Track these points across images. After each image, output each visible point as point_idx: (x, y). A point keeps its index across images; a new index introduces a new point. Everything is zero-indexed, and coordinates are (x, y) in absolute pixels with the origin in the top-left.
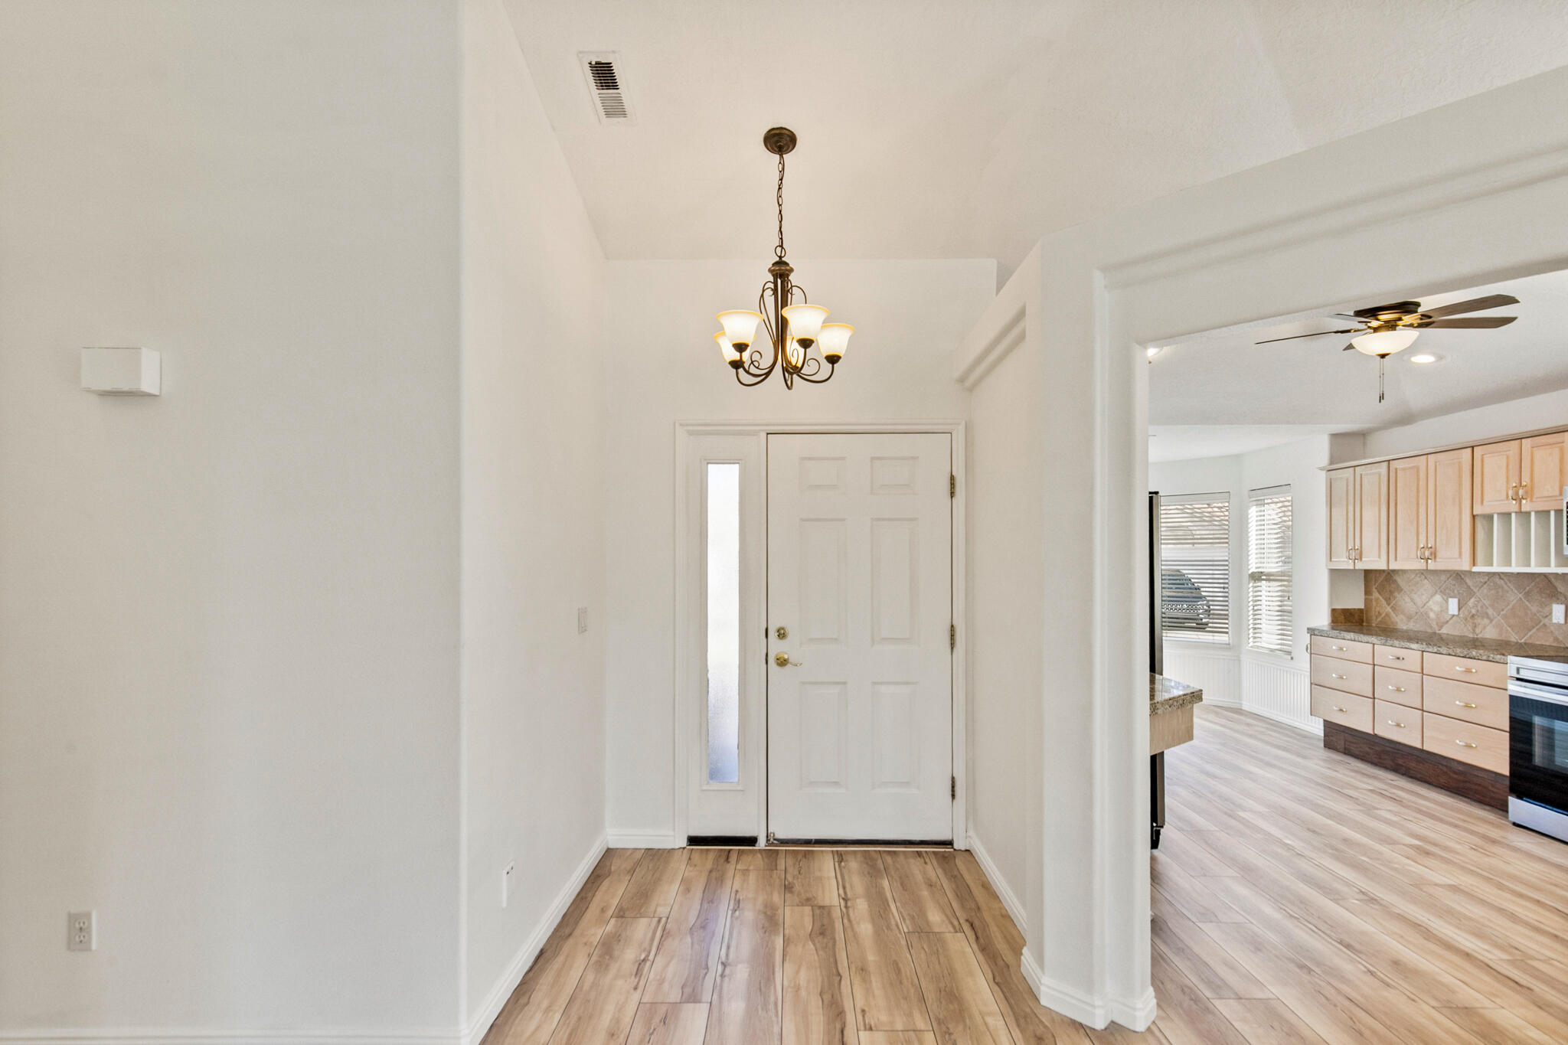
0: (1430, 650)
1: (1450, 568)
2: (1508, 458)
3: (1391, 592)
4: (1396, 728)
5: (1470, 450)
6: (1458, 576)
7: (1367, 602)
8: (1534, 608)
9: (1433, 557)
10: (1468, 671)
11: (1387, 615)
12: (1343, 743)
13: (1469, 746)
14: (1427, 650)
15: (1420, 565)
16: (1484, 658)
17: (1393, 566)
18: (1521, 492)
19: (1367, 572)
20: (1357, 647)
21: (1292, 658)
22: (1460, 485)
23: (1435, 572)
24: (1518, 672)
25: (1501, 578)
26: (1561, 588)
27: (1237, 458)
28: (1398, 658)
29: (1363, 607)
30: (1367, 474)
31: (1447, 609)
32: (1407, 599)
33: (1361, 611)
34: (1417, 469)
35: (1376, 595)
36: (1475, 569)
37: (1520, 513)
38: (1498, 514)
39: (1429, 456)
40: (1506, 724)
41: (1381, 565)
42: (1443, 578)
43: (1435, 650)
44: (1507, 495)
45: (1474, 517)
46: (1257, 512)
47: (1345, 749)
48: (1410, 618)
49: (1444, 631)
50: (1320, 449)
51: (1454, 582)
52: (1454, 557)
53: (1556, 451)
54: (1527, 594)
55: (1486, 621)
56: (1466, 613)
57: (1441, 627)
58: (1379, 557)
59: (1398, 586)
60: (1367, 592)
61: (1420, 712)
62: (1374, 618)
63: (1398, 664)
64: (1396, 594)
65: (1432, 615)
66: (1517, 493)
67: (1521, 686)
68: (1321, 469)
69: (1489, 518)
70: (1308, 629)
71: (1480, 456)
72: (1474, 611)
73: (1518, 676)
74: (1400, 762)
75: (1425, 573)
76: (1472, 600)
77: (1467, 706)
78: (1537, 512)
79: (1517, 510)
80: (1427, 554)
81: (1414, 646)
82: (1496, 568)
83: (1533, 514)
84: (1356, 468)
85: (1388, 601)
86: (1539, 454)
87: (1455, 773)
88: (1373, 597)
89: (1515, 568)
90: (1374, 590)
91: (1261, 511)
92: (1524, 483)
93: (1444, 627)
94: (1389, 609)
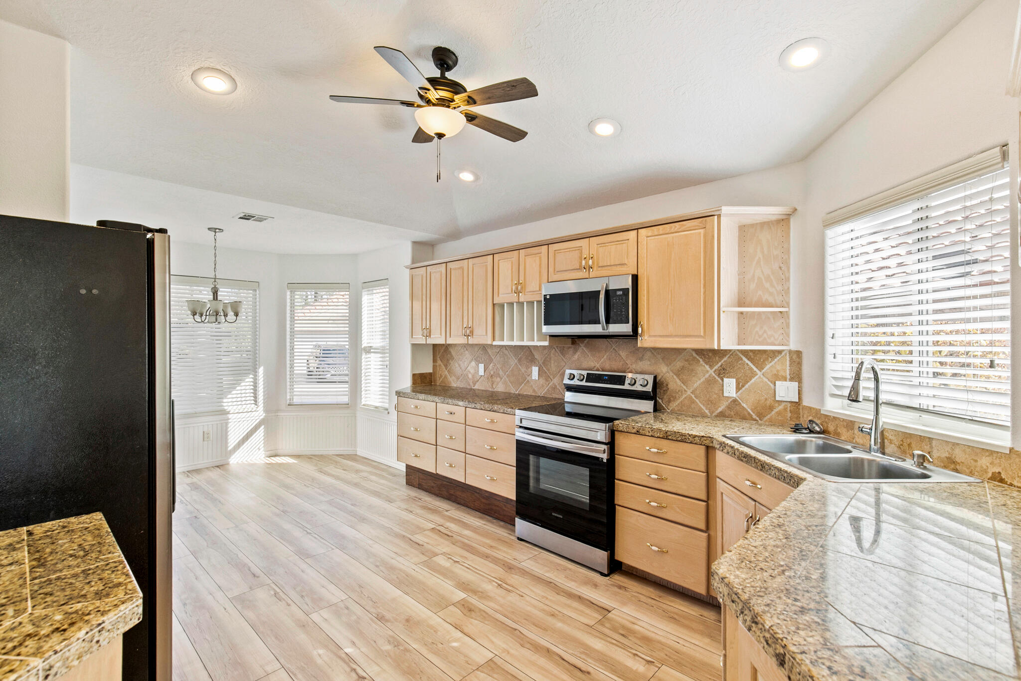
0: (470, 406)
1: (481, 343)
2: (512, 263)
3: (448, 360)
4: (450, 468)
5: (492, 256)
6: (484, 347)
7: (434, 367)
8: (523, 370)
9: (471, 335)
10: (492, 421)
11: (446, 377)
12: (417, 480)
13: (492, 479)
14: (469, 406)
15: (462, 340)
16: (502, 411)
17: (449, 342)
18: (519, 287)
19: (434, 346)
20: (427, 405)
21: (388, 413)
22: (487, 281)
23: (472, 345)
24: (521, 422)
25: (506, 349)
26: (537, 356)
27: (355, 256)
28: (451, 413)
29: (431, 371)
30: (435, 272)
31: (478, 371)
32: (457, 365)
33: (430, 374)
34: (462, 268)
35: (439, 362)
36: (495, 343)
37: (518, 303)
38: (507, 303)
39: (470, 260)
40: (514, 462)
41: (441, 341)
42: (476, 349)
43: (473, 407)
44: (512, 289)
45: (494, 305)
46: (368, 299)
47: (419, 484)
48: (458, 378)
49: (476, 387)
50: (406, 254)
51: (482, 353)
52: (482, 337)
53: (538, 259)
54: (520, 360)
55: (499, 379)
56: (488, 374)
57: (474, 385)
58: (441, 335)
59: (452, 356)
60: (434, 361)
61: (464, 454)
62: (438, 379)
63: (451, 418)
64: (450, 361)
65: (470, 376)
66: (517, 288)
67: (522, 432)
68: (407, 267)
69: (502, 306)
70: (396, 392)
71: (497, 261)
72: (492, 373)
73: (521, 425)
74: (452, 492)
75: (467, 346)
76: (491, 365)
77: (492, 448)
78: (527, 302)
79: (517, 301)
80: (468, 331)
81: (461, 403)
82: (506, 343)
83: (525, 303)
84: (428, 267)
85: (446, 366)
86: (529, 260)
87: (484, 498)
88: (438, 364)
89: (516, 343)
90: (438, 359)
91: (370, 299)
92: (521, 282)
93: (476, 385)
94: (446, 372)
